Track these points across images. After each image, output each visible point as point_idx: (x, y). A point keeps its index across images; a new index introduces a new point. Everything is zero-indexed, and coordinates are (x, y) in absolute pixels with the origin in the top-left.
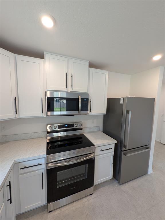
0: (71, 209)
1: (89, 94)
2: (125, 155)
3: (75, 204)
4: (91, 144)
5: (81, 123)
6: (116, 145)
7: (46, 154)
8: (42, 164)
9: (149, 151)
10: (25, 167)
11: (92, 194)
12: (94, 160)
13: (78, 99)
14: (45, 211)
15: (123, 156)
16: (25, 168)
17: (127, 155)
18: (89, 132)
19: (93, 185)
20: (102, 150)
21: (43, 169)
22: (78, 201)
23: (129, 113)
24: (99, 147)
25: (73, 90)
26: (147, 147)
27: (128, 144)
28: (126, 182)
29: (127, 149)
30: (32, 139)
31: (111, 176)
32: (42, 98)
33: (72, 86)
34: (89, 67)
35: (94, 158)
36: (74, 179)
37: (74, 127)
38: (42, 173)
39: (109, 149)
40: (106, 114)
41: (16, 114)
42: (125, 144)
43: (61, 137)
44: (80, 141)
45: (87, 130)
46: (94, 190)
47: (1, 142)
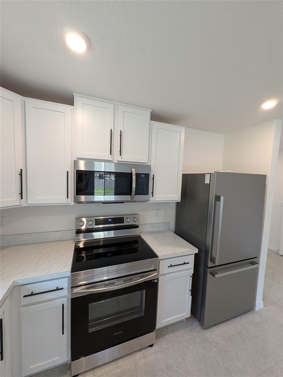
0: (114, 372)
1: (150, 166)
2: (213, 274)
3: (120, 363)
4: (152, 255)
5: (136, 216)
6: (197, 256)
7: (70, 270)
8: (62, 289)
9: (257, 269)
10: (32, 292)
11: (151, 346)
12: (157, 283)
13: (131, 174)
14: (65, 374)
15: (209, 276)
16: (32, 294)
17: (217, 276)
18: (151, 233)
19: (155, 329)
20: (171, 266)
21: (64, 297)
22: (127, 358)
23: (219, 201)
24: (166, 260)
25: (122, 158)
26: (253, 261)
27: (219, 255)
28: (216, 325)
29: (217, 265)
30: (49, 243)
31: (187, 313)
32: (68, 172)
33: (120, 152)
34: (151, 120)
35: (158, 279)
36: (122, 317)
37: (123, 223)
38: (63, 305)
39: (185, 263)
40: (180, 201)
41: (22, 198)
42: (214, 255)
43: (105, 239)
44: (134, 249)
45: (147, 228)
46: (157, 338)
47: (1, 247)
